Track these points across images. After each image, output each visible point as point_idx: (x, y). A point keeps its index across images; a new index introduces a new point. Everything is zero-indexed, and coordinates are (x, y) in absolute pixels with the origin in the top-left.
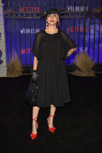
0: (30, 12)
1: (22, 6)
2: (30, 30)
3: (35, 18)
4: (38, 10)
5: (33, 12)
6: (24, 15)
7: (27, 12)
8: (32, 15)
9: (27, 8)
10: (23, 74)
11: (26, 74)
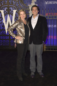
0: (51, 16)
1: (47, 12)
2: (51, 26)
3: (54, 19)
4: (56, 15)
5: (53, 16)
6: (48, 17)
7: (50, 16)
8: (52, 17)
9: (50, 13)
10: (46, 50)
11: (48, 50)
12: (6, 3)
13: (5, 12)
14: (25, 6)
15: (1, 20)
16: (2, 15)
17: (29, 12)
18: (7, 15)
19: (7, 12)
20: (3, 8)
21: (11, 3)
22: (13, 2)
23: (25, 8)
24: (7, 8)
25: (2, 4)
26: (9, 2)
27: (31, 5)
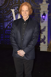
12: (17, 2)
13: (16, 12)
14: (36, 5)
15: (12, 19)
16: (12, 14)
17: (40, 11)
18: (18, 14)
19: (17, 11)
20: (14, 7)
21: (21, 2)
22: (24, 1)
23: (35, 7)
24: (18, 7)
25: (13, 3)
26: (20, 1)
27: (42, 4)
